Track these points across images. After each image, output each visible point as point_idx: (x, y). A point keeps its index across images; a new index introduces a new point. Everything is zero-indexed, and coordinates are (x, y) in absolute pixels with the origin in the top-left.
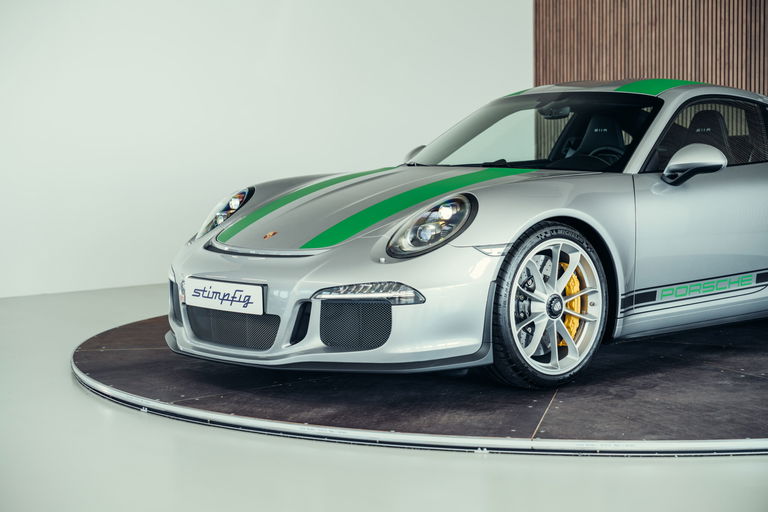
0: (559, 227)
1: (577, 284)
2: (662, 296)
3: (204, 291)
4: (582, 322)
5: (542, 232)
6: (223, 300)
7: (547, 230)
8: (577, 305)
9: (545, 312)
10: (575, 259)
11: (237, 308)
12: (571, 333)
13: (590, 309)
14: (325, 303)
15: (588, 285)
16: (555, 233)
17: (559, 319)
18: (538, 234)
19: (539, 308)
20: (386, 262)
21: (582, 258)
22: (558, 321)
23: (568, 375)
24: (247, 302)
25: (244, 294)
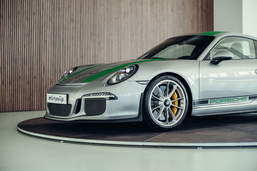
0: (168, 76)
1: (177, 96)
2: (211, 102)
3: (51, 97)
4: (178, 109)
5: (162, 77)
6: (56, 100)
7: (164, 77)
8: (177, 103)
9: (163, 105)
10: (175, 87)
11: (60, 102)
12: (174, 113)
13: (181, 105)
14: (86, 100)
15: (180, 97)
16: (167, 78)
17: (169, 107)
18: (160, 78)
19: (161, 103)
20: (106, 86)
21: (178, 87)
22: (169, 108)
23: (172, 127)
24: (62, 100)
25: (62, 97)
